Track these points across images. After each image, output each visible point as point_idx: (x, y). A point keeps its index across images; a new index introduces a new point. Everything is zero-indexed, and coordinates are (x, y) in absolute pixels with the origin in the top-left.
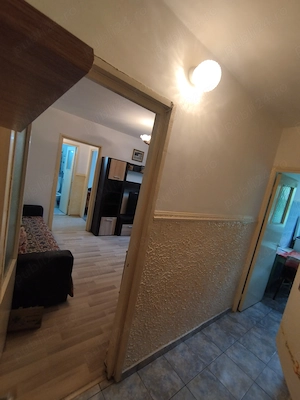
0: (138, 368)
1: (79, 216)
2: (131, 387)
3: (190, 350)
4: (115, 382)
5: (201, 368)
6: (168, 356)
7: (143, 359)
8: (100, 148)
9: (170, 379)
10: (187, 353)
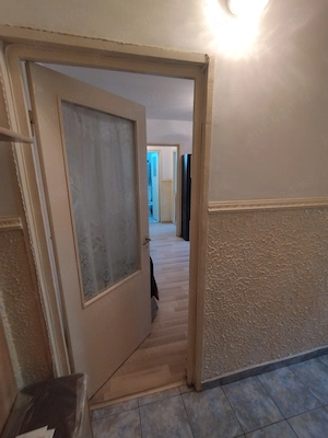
0: (222, 382)
1: (171, 222)
2: (212, 400)
3: (296, 378)
4: (195, 390)
5: (313, 406)
6: (263, 378)
7: (227, 374)
8: (178, 146)
9: (262, 405)
10: (291, 382)
